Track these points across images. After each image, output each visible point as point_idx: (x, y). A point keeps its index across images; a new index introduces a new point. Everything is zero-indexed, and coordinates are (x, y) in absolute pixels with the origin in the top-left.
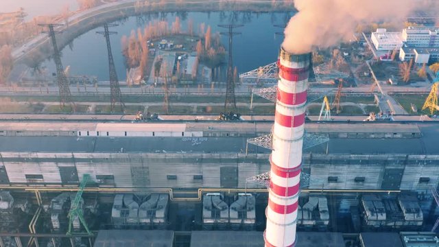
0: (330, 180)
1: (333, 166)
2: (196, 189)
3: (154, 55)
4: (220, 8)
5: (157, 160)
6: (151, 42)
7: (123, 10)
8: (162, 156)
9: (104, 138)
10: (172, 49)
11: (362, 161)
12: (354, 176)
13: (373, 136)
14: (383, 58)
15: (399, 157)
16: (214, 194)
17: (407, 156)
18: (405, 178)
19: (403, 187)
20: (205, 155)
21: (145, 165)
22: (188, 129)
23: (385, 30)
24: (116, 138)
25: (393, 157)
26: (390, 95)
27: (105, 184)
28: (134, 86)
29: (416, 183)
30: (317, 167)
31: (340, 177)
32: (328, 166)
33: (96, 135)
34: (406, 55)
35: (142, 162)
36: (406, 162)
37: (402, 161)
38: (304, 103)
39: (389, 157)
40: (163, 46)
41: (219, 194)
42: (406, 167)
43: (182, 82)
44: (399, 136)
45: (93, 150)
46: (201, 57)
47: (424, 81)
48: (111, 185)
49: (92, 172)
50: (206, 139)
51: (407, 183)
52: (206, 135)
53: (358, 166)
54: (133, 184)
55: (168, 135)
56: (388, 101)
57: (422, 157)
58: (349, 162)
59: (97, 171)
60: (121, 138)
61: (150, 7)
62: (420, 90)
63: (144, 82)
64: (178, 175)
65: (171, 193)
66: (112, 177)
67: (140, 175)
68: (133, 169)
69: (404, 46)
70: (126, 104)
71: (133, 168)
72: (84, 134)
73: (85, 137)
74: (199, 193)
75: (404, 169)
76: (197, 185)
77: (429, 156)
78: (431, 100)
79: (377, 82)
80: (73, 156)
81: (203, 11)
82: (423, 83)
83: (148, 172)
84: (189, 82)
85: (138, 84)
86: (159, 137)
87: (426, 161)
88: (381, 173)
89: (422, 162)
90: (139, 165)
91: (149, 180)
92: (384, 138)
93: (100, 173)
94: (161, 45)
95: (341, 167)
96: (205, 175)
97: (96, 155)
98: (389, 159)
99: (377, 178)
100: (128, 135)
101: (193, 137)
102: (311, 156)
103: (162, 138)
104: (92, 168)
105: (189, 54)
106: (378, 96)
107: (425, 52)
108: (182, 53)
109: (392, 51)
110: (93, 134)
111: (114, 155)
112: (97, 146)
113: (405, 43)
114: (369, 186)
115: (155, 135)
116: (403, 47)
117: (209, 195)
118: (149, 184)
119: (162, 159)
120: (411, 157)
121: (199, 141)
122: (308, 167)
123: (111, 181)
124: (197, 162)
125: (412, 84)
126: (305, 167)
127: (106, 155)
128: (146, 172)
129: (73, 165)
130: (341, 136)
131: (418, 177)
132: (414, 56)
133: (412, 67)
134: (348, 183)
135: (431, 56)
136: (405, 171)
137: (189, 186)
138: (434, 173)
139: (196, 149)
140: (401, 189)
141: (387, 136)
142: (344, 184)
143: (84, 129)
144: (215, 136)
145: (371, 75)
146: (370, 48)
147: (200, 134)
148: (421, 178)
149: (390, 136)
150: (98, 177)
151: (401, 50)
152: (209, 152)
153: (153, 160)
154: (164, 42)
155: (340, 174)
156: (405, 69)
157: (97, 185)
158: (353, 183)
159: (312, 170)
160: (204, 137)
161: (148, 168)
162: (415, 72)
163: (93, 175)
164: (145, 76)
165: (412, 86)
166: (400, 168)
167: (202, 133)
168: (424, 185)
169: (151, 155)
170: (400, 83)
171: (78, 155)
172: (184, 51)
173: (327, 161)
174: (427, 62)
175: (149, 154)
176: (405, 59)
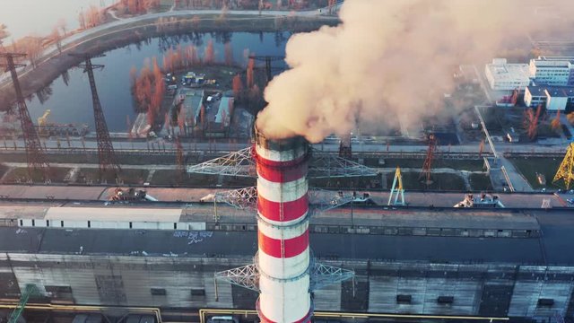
0: (400, 299)
1: (403, 280)
2: (196, 310)
3: (175, 94)
4: (276, 28)
5: (135, 266)
6: (173, 75)
7: (140, 30)
8: (140, 260)
9: (56, 230)
10: (201, 85)
11: (448, 272)
12: (435, 295)
13: (466, 234)
14: (499, 102)
15: (505, 268)
16: (224, 318)
17: (518, 268)
18: (515, 299)
19: (514, 312)
20: (206, 261)
21: (117, 273)
22: (184, 218)
23: (505, 60)
24: (75, 230)
25: (496, 268)
26: (507, 158)
27: (60, 298)
28: (138, 139)
29: (533, 307)
30: (379, 280)
31: (415, 296)
32: (396, 280)
33: (45, 225)
34: (533, 99)
35: (111, 268)
36: (517, 276)
37: (508, 274)
38: (302, 217)
39: (490, 268)
40: (189, 82)
41: (230, 318)
42: (517, 284)
43: (207, 134)
44: (506, 234)
45: (39, 250)
46: (239, 98)
47: (558, 137)
48: (68, 300)
49: (38, 281)
50: (210, 234)
51: (519, 306)
52: (211, 228)
53: (442, 281)
54: (102, 300)
55: (153, 227)
56: (503, 168)
57: (541, 269)
58: (428, 275)
59: (45, 280)
60: (82, 231)
61: (178, 25)
62: (552, 150)
63: (153, 133)
64: (167, 288)
65: (158, 315)
66: (69, 290)
67: (111, 287)
68: (98, 279)
69: (531, 84)
70: (124, 167)
71: (99, 276)
72: (27, 223)
73: (27, 229)
74: (201, 316)
75: (513, 286)
76: (198, 304)
77: (553, 268)
78: (566, 167)
79: (489, 138)
80: (8, 257)
81: (252, 31)
82: (556, 141)
83: (122, 283)
84: (218, 135)
85: (144, 136)
86: (139, 230)
87: (548, 275)
88: (477, 291)
89: (541, 276)
90: (107, 272)
91: (124, 295)
92: (484, 237)
93: (50, 282)
94: (186, 80)
95: (415, 281)
96: (209, 289)
97: (41, 257)
98: (490, 271)
99: (472, 299)
100: (93, 226)
101: (191, 230)
102: (369, 264)
103: (144, 232)
104: (39, 276)
105: (224, 93)
106: (488, 160)
107: (560, 95)
108: (214, 91)
109: (513, 92)
110: (41, 224)
111: (68, 258)
112: (44, 242)
113: (534, 80)
114: (460, 310)
115: (133, 227)
116: (530, 87)
117: (215, 320)
118: (125, 300)
119: (141, 265)
120: (525, 268)
121: (199, 237)
122: (366, 280)
123: (68, 295)
124: (195, 270)
125: (540, 142)
126: (361, 280)
127: (57, 258)
128: (119, 283)
129: (10, 271)
130: (418, 232)
131: (536, 298)
132: (545, 99)
133: (541, 115)
134: (428, 304)
135: (569, 100)
136: (515, 289)
137: (185, 304)
138: (561, 293)
139: (195, 249)
140: (509, 315)
141: (487, 234)
142: (421, 306)
143: (27, 215)
144: (224, 230)
145: (480, 127)
146: (482, 86)
147: (201, 226)
148: (540, 301)
149: (492, 234)
150: (48, 288)
151: (527, 91)
152: (213, 256)
153: (127, 266)
154: (190, 75)
155: (415, 291)
156: (531, 119)
157: (47, 300)
158: (436, 305)
159: (372, 284)
160: (206, 230)
161: (121, 277)
162: (546, 123)
163: (41, 286)
164: (157, 125)
165: (541, 145)
166: (507, 284)
167: (204, 224)
168: (546, 310)
169: (125, 259)
170: (523, 140)
171: (15, 256)
172: (218, 88)
173: (394, 271)
174: (563, 108)
175: (121, 257)
176: (532, 103)
